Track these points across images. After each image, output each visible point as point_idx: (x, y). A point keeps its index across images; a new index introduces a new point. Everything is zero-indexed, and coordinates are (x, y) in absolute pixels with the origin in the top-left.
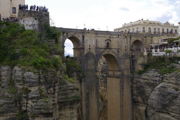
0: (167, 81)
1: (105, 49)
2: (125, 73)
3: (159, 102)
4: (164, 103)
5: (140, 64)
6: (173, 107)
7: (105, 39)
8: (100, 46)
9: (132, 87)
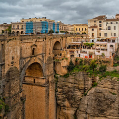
0: (102, 86)
1: (31, 57)
2: (50, 79)
3: (95, 108)
4: (102, 108)
5: (63, 67)
6: (111, 111)
7: (31, 44)
8: (24, 56)
9: (56, 91)
